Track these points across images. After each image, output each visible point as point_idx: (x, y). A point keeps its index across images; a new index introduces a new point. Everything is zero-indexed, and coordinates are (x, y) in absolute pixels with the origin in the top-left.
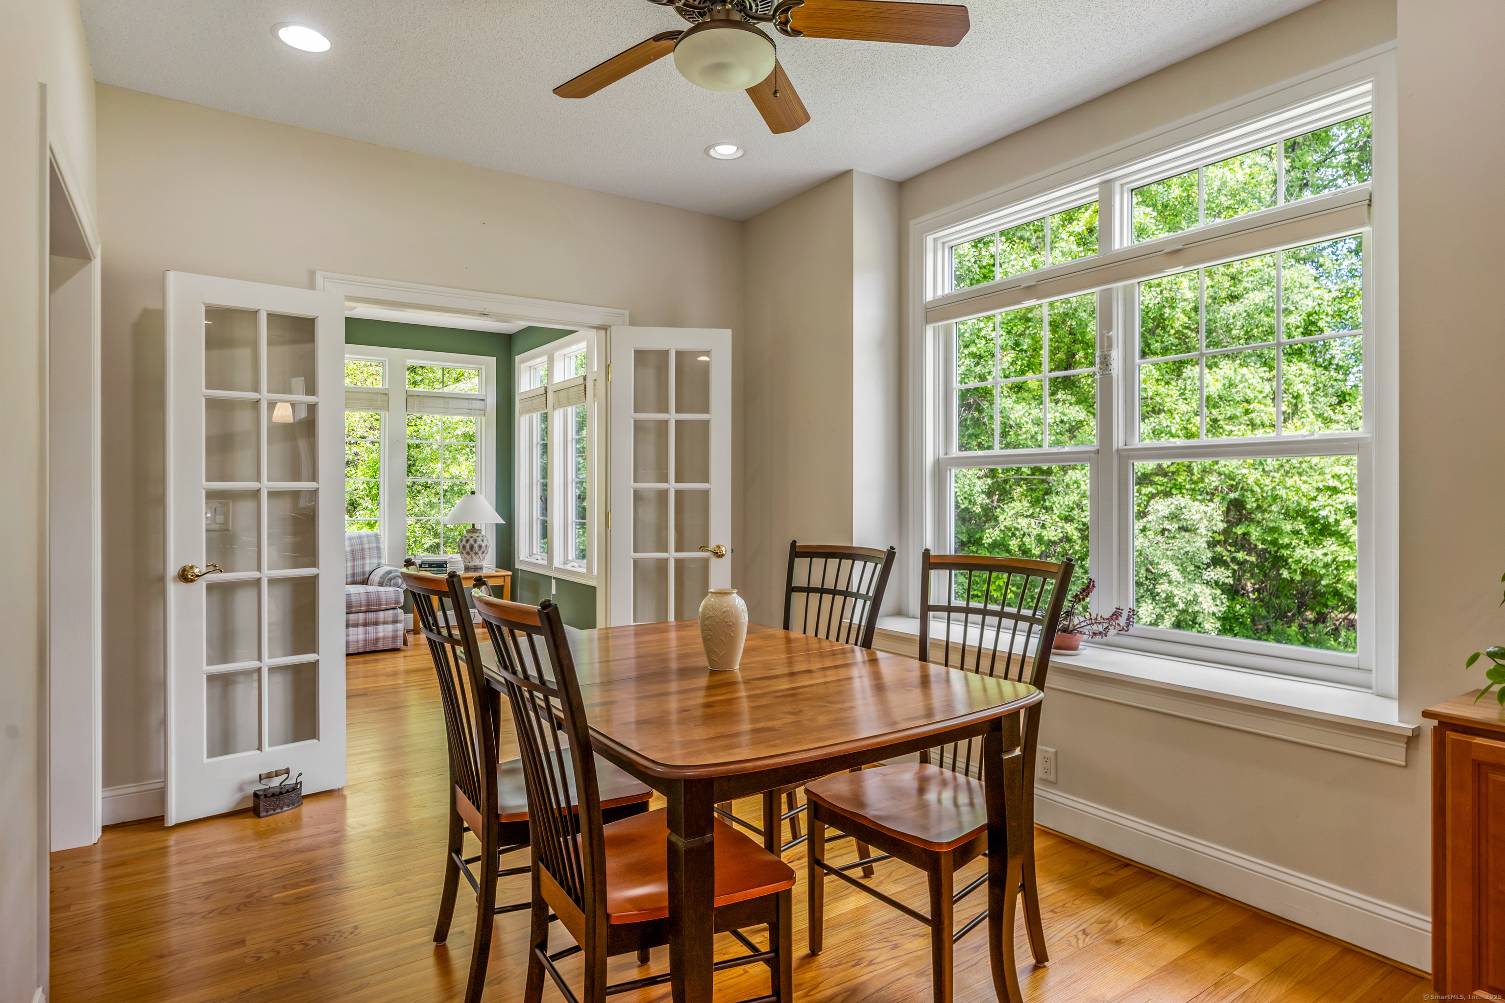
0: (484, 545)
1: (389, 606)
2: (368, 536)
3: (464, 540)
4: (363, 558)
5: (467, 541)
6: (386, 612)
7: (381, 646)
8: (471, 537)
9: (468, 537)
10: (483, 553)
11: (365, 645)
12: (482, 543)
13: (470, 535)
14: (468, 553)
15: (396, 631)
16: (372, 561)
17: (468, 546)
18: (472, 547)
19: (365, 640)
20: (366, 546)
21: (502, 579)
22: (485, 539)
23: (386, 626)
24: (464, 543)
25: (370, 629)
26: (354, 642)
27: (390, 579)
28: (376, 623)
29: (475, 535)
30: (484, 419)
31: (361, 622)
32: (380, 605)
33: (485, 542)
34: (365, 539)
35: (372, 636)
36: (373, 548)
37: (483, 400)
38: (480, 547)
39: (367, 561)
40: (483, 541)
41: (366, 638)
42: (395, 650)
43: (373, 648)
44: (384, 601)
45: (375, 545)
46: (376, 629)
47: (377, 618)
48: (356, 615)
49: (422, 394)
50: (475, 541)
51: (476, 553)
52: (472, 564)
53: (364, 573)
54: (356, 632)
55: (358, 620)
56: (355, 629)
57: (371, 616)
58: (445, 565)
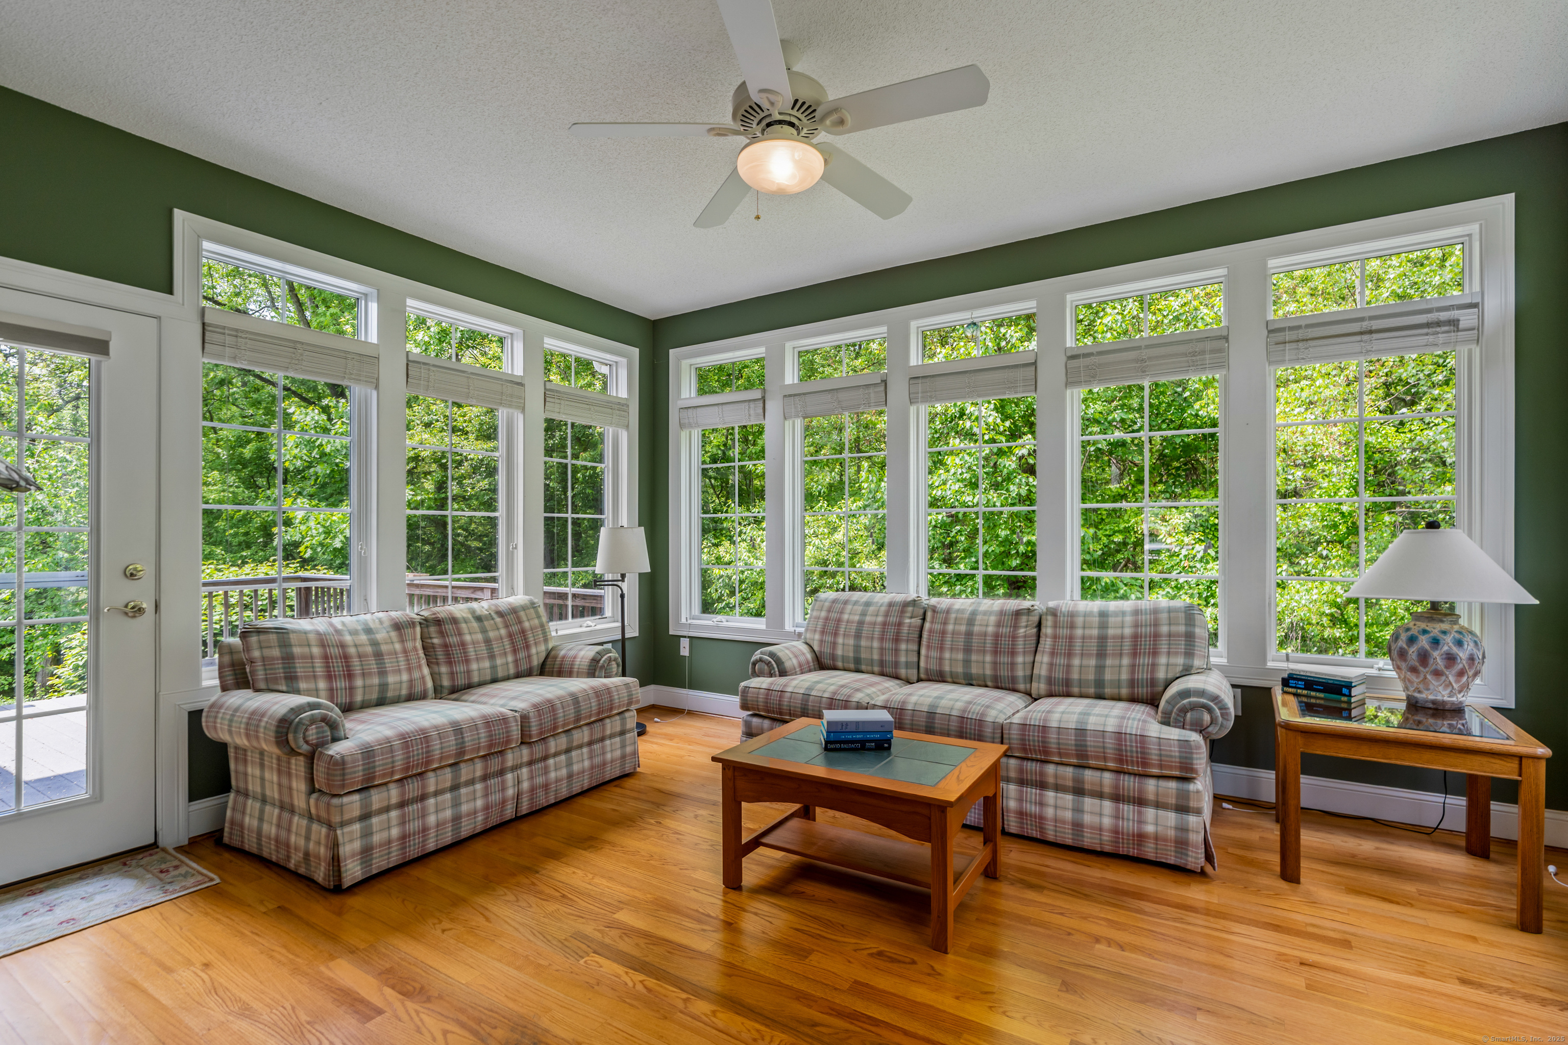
0: (1463, 655)
1: (1166, 772)
2: (1170, 610)
3: (1404, 636)
4: (1155, 653)
5: (1412, 640)
6: (1163, 783)
7: (1150, 851)
8: (1425, 632)
9: (1414, 631)
10: (1461, 673)
11: (1116, 842)
12: (1455, 650)
13: (1423, 625)
14: (1413, 670)
15: (1183, 829)
16: (1173, 660)
17: (1413, 651)
18: (1424, 657)
19: (1116, 831)
20: (1164, 629)
21: (1515, 765)
22: (1467, 639)
23: (1161, 813)
24: (1402, 643)
25: (1128, 809)
26: (1092, 828)
27: (1184, 711)
28: (1140, 802)
29: (1435, 629)
30: (1476, 351)
31: (1107, 790)
32: (1145, 764)
33: (1469, 647)
34: (1164, 616)
35: (1129, 826)
36: (1178, 635)
37: (1474, 305)
38: (1451, 659)
39: (1163, 660)
40: (1459, 643)
41: (1117, 826)
42: (1180, 871)
43: (1133, 852)
44: (1154, 758)
45: (1182, 629)
46: (1140, 813)
47: (1141, 791)
48: (1097, 774)
49: (1303, 323)
50: (1436, 642)
51: (1437, 673)
52: (1427, 696)
53: (1153, 682)
54: (1097, 809)
55: (1101, 785)
56: (1097, 801)
57: (1129, 784)
58: (1345, 691)
